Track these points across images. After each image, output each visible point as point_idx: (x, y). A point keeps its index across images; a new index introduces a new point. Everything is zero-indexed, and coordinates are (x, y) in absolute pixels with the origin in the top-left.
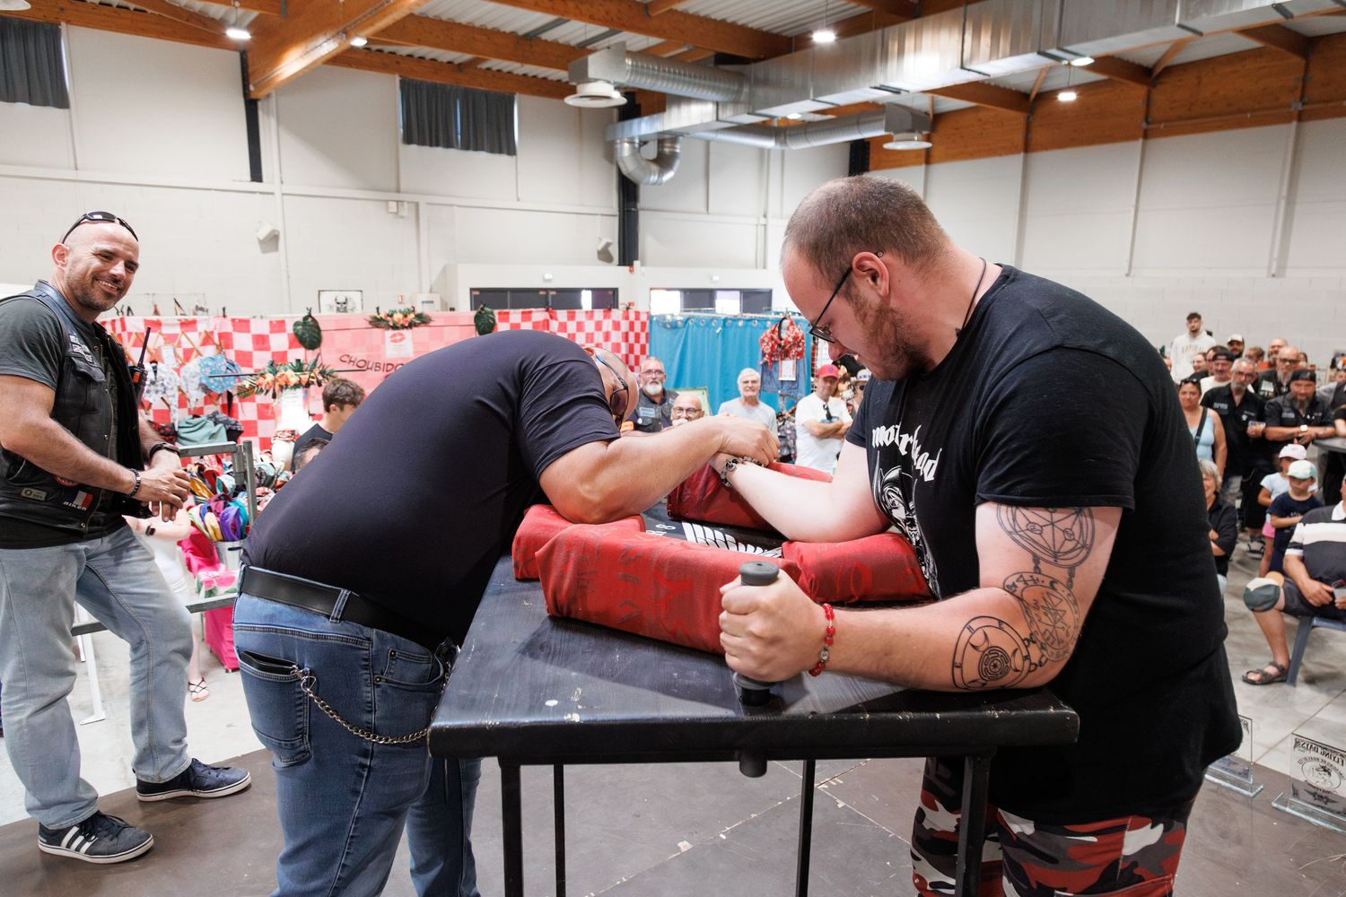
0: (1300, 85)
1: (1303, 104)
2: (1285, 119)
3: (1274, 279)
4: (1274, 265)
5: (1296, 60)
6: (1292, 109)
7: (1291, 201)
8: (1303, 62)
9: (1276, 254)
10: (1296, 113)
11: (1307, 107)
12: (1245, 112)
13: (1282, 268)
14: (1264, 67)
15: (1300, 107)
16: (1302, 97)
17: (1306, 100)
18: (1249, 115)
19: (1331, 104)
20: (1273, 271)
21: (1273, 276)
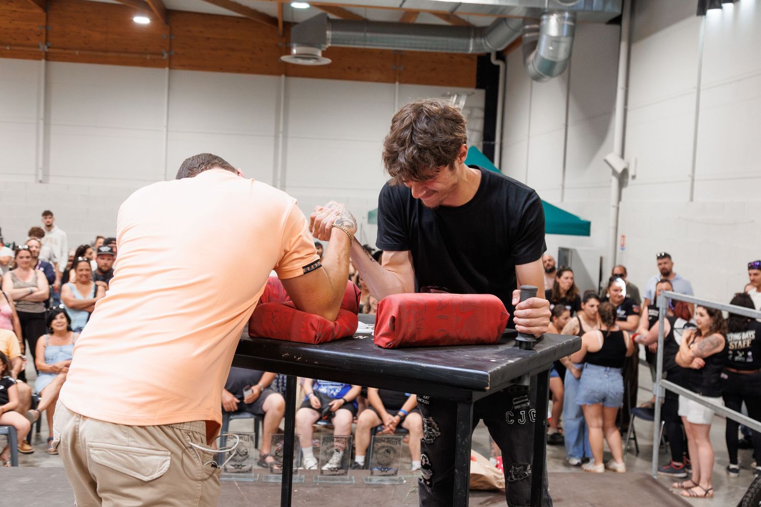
0: (44, 33)
1: (48, 47)
2: (36, 56)
3: (42, 185)
4: (40, 172)
5: (39, 11)
6: (41, 50)
7: (47, 124)
8: (44, 14)
9: (41, 164)
10: (43, 54)
11: (51, 50)
12: (6, 45)
13: (46, 175)
14: (15, 11)
15: (47, 50)
16: (46, 42)
17: (49, 44)
18: (8, 48)
19: (67, 51)
20: (40, 178)
21: (41, 182)
